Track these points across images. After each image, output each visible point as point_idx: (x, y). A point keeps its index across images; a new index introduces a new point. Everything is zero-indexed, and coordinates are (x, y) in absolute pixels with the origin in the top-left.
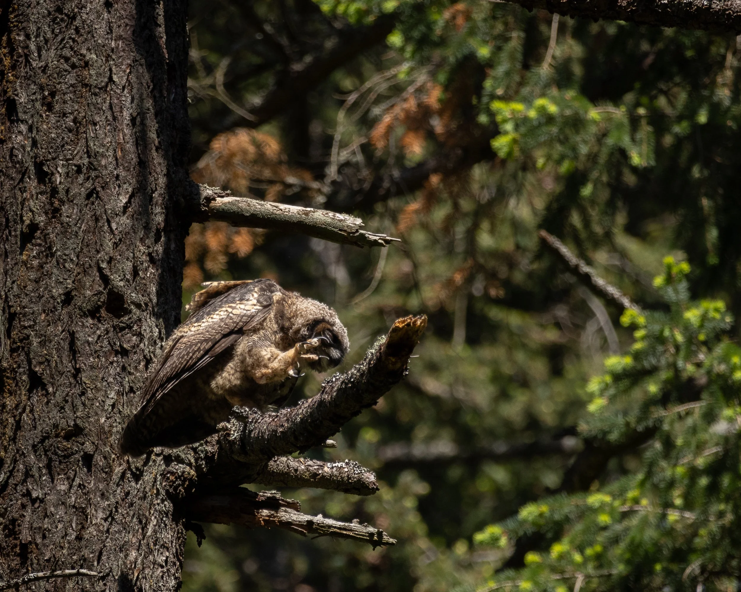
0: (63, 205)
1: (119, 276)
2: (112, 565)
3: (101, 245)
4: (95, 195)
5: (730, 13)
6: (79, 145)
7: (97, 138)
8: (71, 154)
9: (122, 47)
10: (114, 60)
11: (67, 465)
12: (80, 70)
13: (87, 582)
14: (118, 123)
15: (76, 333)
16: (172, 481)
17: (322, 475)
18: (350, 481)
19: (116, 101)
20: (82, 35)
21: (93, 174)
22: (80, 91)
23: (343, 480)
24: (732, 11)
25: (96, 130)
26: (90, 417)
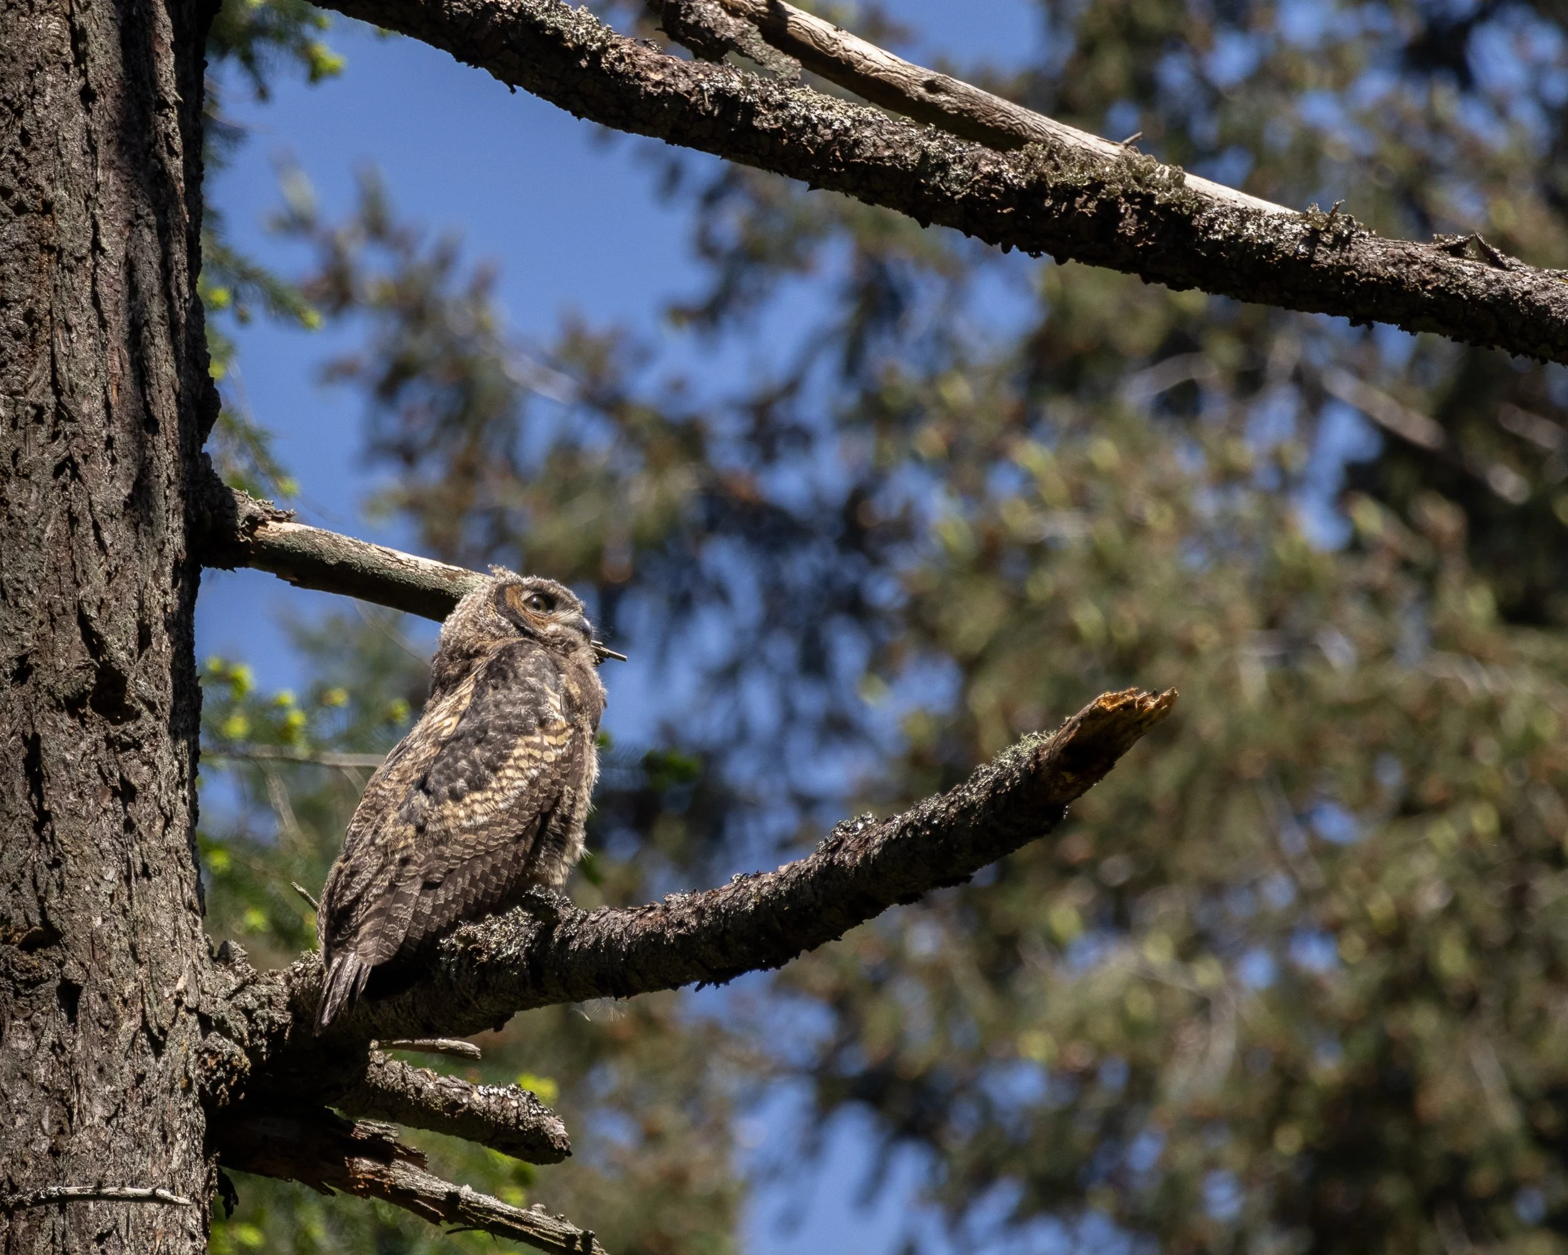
0: (8, 482)
1: (119, 640)
2: (118, 1214)
3: (84, 572)
4: (68, 471)
5: (1353, 275)
6: (38, 366)
7: (74, 357)
8: (22, 383)
9: (114, 183)
10: (101, 207)
11: (31, 1001)
12: (35, 219)
13: (77, 1240)
14: (111, 333)
15: (43, 741)
16: (210, 1069)
17: (469, 1108)
18: (521, 1127)
19: (106, 290)
20: (35, 149)
21: (68, 428)
22: (37, 259)
23: (507, 1125)
24: (1357, 271)
25: (71, 341)
26: (73, 911)
